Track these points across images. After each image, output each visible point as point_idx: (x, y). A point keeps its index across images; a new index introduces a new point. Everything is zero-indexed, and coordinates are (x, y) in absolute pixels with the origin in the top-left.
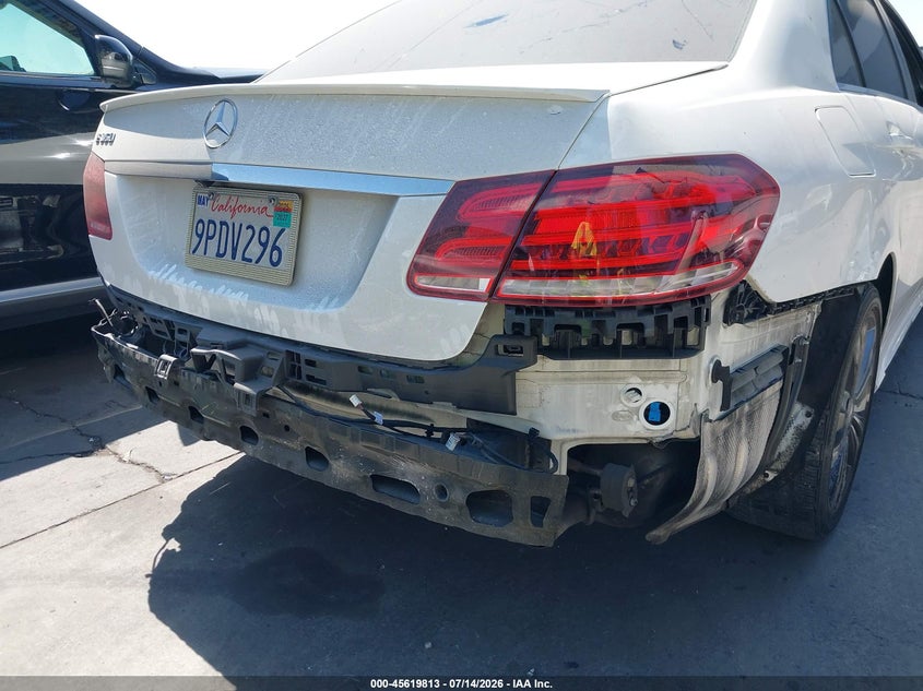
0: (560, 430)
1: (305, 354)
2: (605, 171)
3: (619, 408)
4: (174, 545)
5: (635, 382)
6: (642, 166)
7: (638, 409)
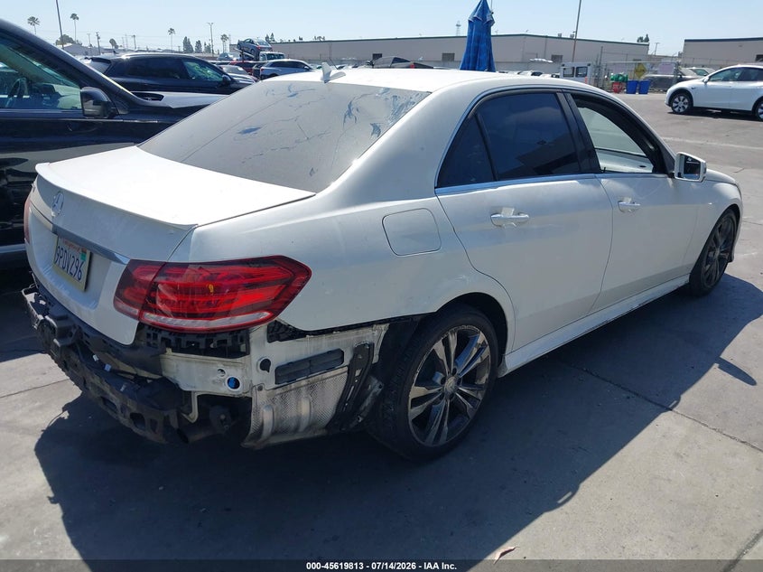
0: (188, 386)
1: (85, 330)
2: (185, 266)
3: (215, 378)
4: (66, 415)
5: (221, 367)
6: (202, 265)
7: (224, 380)
